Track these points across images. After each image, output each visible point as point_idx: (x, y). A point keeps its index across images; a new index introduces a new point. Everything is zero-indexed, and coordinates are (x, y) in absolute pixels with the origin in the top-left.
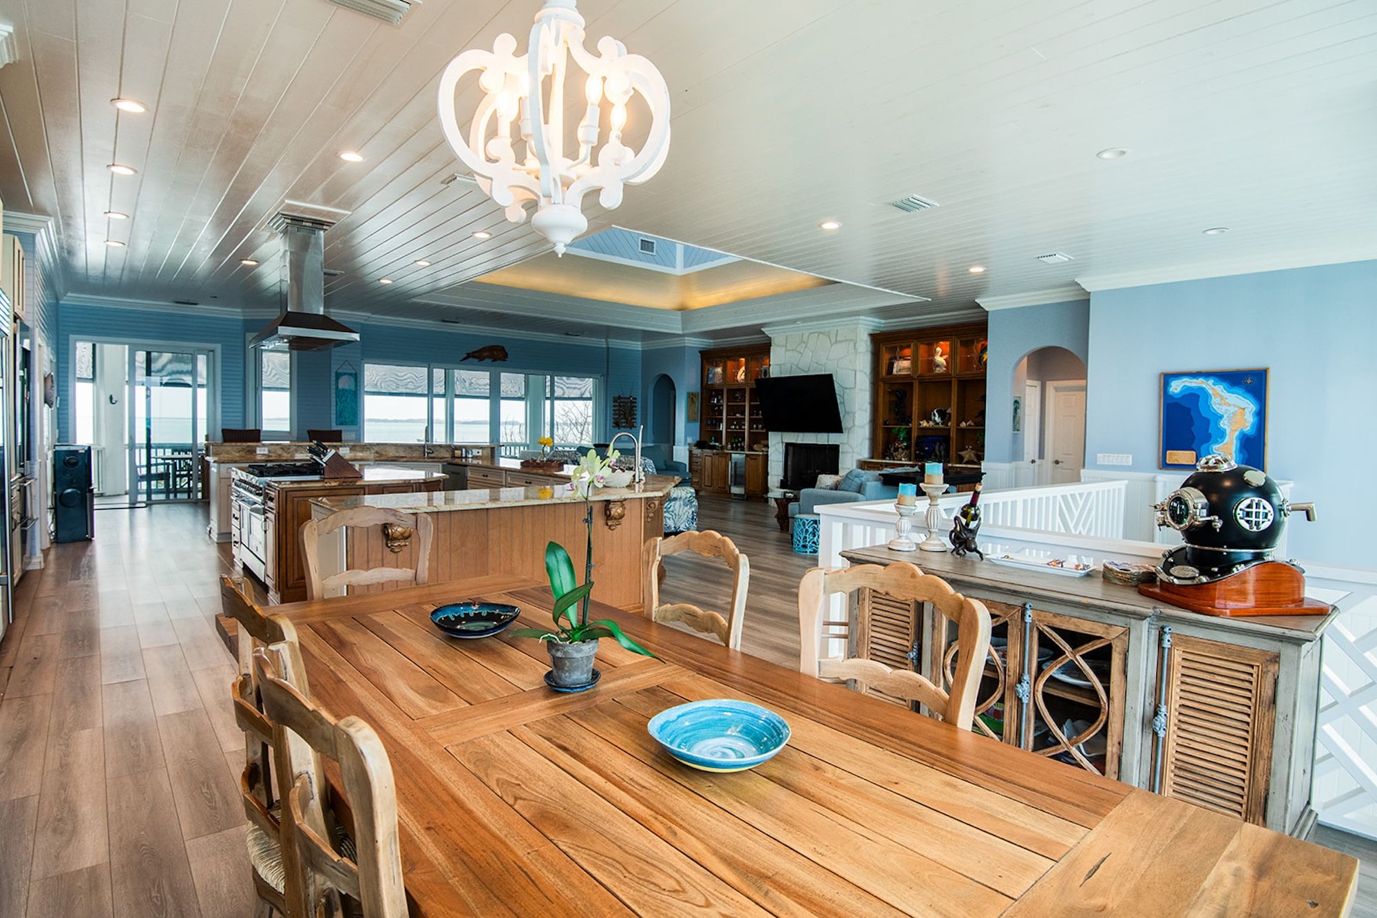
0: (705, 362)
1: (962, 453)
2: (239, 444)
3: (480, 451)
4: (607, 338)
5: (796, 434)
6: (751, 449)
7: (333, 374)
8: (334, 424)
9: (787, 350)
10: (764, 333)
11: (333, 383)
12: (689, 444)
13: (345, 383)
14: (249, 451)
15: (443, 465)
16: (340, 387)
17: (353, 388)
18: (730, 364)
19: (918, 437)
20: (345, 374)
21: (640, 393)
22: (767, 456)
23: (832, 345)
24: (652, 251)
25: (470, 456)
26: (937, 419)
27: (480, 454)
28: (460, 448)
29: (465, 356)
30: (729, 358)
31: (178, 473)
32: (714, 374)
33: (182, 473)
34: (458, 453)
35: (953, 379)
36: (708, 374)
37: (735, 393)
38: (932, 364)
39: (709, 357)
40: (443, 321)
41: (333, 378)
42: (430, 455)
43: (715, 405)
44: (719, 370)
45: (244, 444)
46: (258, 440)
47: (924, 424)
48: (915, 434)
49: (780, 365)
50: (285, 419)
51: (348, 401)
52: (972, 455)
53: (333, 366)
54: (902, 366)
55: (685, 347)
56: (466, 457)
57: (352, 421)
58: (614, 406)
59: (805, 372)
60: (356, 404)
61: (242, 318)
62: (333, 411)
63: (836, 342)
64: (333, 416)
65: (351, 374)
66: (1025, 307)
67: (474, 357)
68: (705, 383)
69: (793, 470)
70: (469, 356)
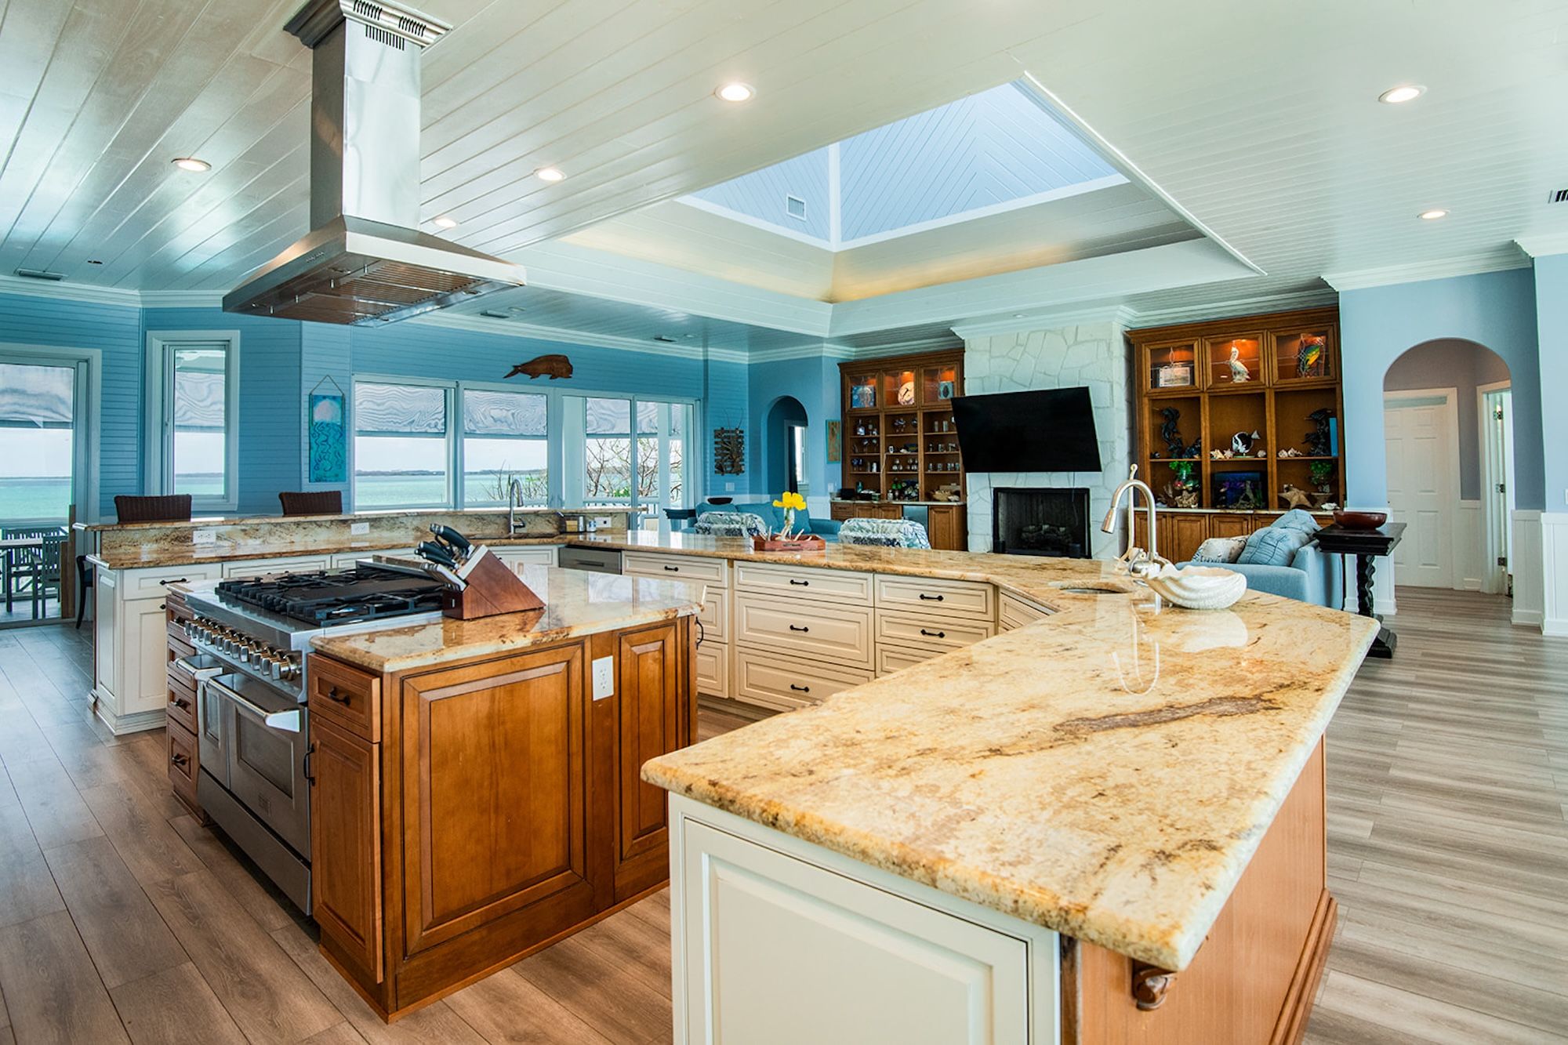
0: (847, 378)
1: (1285, 495)
2: (157, 526)
3: (609, 519)
4: (705, 346)
5: (1014, 474)
6: (929, 497)
7: (305, 399)
8: (305, 480)
9: (991, 357)
10: (954, 334)
11: (305, 412)
12: (831, 494)
13: (325, 413)
14: (176, 539)
15: (559, 549)
16: (317, 418)
17: (338, 421)
18: (888, 380)
19: (1212, 475)
20: (325, 397)
21: (747, 425)
22: (964, 507)
23: (1068, 348)
24: (803, 216)
25: (593, 529)
26: (1242, 449)
27: (609, 525)
28: (574, 516)
29: (512, 369)
30: (886, 371)
31: (14, 570)
32: (862, 395)
33: (22, 569)
34: (571, 525)
35: (1267, 392)
36: (852, 395)
37: (898, 419)
38: (1223, 370)
39: (851, 372)
40: (485, 314)
41: (305, 405)
42: (519, 531)
43: (862, 439)
44: (867, 389)
45: (168, 525)
46: (186, 516)
47: (1218, 455)
48: (1207, 470)
49: (982, 379)
50: (218, 475)
51: (331, 441)
52: (1302, 497)
53: (304, 384)
54: (1172, 376)
55: (821, 357)
56: (585, 532)
57: (337, 475)
58: (716, 443)
59: (1025, 386)
60: (344, 447)
61: (141, 306)
62: (305, 460)
63: (1076, 342)
64: (305, 468)
65: (334, 398)
66: (1414, 283)
67: (523, 372)
68: (848, 407)
69: (1008, 528)
70: (517, 370)
